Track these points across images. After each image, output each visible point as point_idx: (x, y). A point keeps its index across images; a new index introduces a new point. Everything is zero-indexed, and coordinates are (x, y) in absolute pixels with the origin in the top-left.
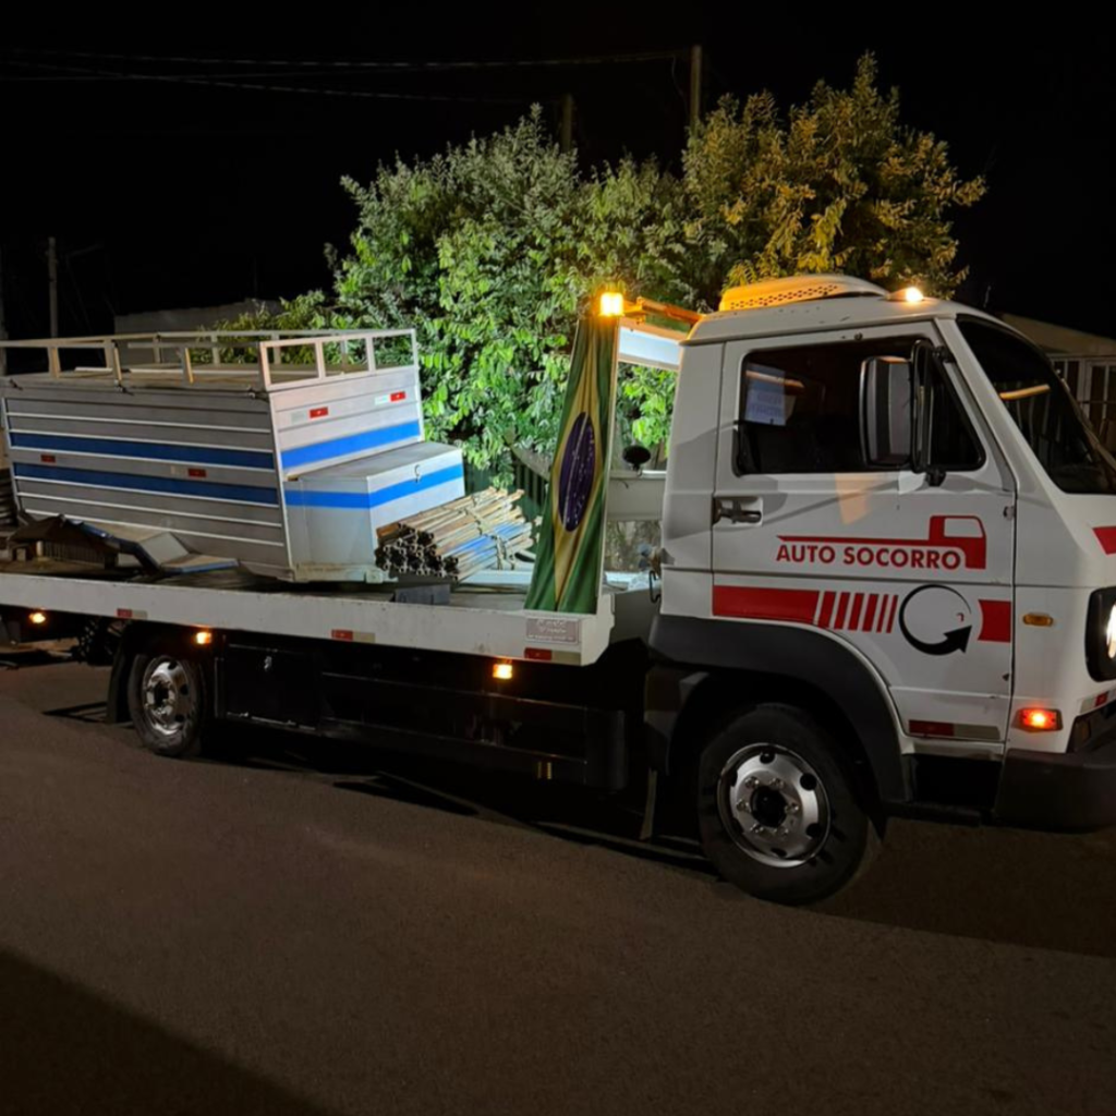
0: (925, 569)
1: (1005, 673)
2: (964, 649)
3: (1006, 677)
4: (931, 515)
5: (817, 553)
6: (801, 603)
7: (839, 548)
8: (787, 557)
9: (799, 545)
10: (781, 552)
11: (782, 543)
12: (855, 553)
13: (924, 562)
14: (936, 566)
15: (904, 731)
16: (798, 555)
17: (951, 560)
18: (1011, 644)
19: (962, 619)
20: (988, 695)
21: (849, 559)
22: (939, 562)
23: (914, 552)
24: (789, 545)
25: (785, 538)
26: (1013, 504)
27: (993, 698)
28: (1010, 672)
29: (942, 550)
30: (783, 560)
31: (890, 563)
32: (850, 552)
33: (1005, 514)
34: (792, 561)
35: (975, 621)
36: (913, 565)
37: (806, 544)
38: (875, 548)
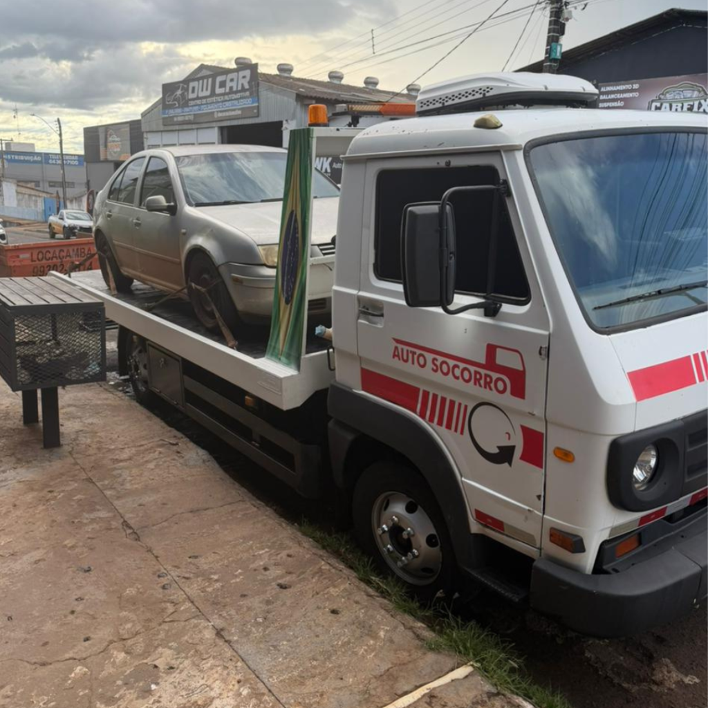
0: (483, 389)
1: (538, 494)
2: (510, 464)
3: (539, 497)
4: (488, 342)
5: (416, 357)
6: (406, 394)
7: (429, 357)
8: (398, 356)
9: (405, 348)
10: (395, 352)
11: (395, 344)
12: (438, 363)
13: (482, 382)
14: (491, 389)
15: (473, 517)
16: (405, 357)
17: (500, 386)
18: (543, 470)
19: (509, 438)
20: (527, 508)
21: (435, 368)
22: (492, 385)
23: (476, 372)
24: (400, 346)
25: (398, 341)
26: (547, 345)
27: (529, 510)
28: (542, 494)
29: (495, 375)
30: (396, 358)
31: (460, 378)
32: (435, 362)
33: (540, 354)
34: (402, 361)
35: (518, 442)
36: (475, 384)
37: (410, 349)
38: (452, 363)
